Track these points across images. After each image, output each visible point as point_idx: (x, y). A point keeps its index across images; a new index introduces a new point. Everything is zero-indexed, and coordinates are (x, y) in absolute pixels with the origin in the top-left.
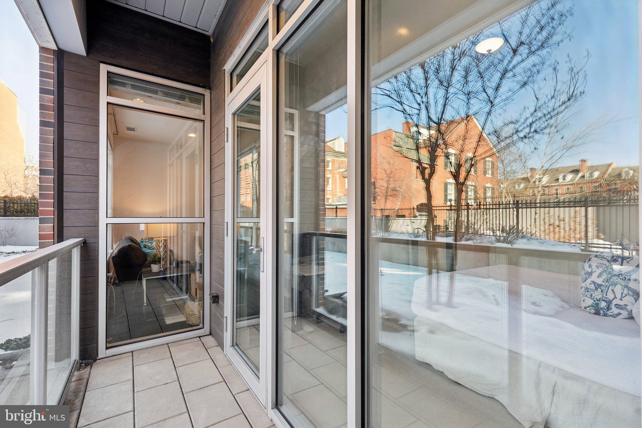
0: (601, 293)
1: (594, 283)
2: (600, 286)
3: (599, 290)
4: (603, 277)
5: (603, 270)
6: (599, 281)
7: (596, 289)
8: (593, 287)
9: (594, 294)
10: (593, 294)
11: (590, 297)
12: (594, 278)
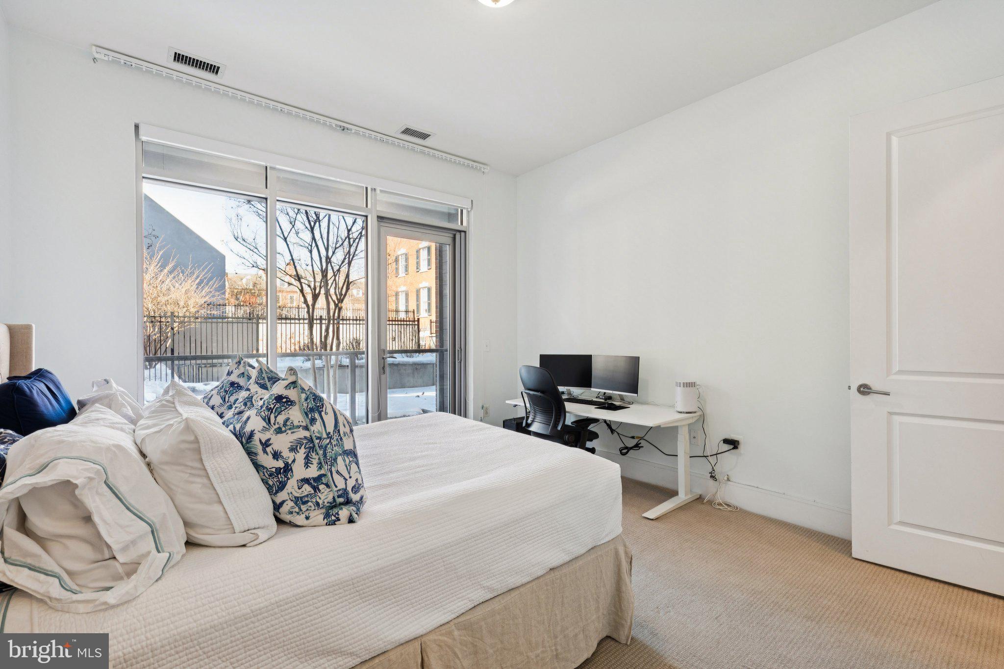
0: (328, 490)
1: (306, 481)
2: (318, 479)
3: (321, 487)
4: (315, 462)
5: (308, 450)
6: (313, 472)
7: (315, 489)
8: (307, 489)
9: (320, 498)
10: (318, 500)
11: (317, 508)
12: (299, 471)
